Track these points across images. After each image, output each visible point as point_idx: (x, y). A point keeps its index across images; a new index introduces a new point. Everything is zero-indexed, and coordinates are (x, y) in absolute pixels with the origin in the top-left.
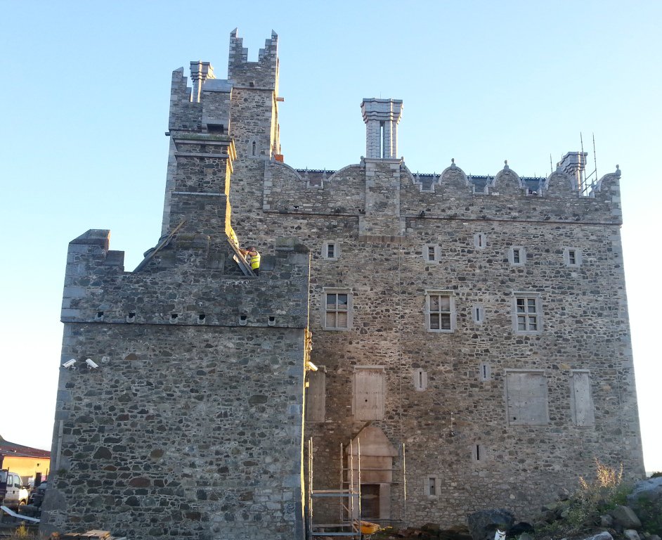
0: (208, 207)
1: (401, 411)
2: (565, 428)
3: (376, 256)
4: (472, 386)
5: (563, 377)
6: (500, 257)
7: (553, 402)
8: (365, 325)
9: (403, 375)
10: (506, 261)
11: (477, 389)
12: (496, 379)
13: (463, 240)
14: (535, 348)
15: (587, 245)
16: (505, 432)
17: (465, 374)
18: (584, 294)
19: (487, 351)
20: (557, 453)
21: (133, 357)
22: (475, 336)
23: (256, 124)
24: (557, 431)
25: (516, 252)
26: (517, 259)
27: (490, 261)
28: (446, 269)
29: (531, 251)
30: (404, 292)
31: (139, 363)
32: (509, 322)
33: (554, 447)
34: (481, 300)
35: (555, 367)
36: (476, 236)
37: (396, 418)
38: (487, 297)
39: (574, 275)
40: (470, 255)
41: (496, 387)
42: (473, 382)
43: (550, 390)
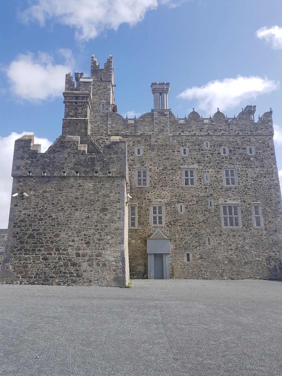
0: (79, 124)
1: (172, 223)
2: (250, 230)
3: (159, 153)
4: (205, 211)
5: (248, 206)
6: (217, 152)
7: (243, 217)
8: (155, 184)
9: (173, 207)
10: (219, 153)
11: (208, 212)
12: (217, 207)
13: (199, 145)
14: (234, 193)
15: (258, 145)
16: (221, 232)
17: (202, 205)
18: (257, 167)
19: (212, 195)
20: (247, 241)
21: (45, 192)
22: (206, 188)
23: (104, 96)
24: (246, 231)
25: (224, 149)
26: (224, 153)
27: (212, 154)
28: (192, 158)
29: (231, 149)
30: (172, 169)
31: (48, 195)
32: (222, 181)
33: (245, 239)
34: (208, 172)
35: (244, 202)
36: (205, 143)
37: (170, 226)
38: (210, 170)
39: (252, 159)
40: (202, 152)
41: (217, 211)
42: (205, 209)
43: (242, 212)
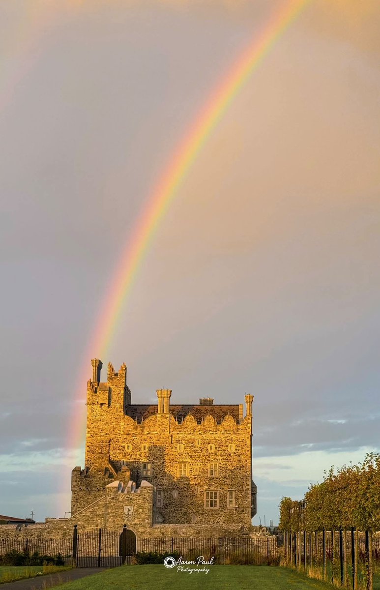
1: (168, 504)
2: (225, 510)
3: (161, 449)
4: (193, 496)
5: (225, 492)
6: (205, 449)
7: (221, 501)
8: (157, 475)
9: (169, 492)
10: (207, 450)
11: (195, 497)
12: (202, 493)
13: (192, 443)
14: (216, 482)
15: (237, 443)
16: (203, 511)
17: (191, 491)
18: (235, 461)
19: (199, 483)
20: (221, 519)
21: (88, 499)
22: (195, 478)
23: (118, 401)
24: (222, 511)
25: (211, 447)
26: (211, 449)
27: (202, 450)
28: (186, 454)
29: (217, 446)
30: (170, 463)
31: (90, 500)
32: (207, 472)
33: (220, 516)
34: (198, 465)
35: (223, 489)
36: (197, 441)
37: (167, 507)
38: (199, 464)
39: (232, 454)
40: (194, 449)
41: (201, 496)
42: (193, 494)
43: (220, 496)
